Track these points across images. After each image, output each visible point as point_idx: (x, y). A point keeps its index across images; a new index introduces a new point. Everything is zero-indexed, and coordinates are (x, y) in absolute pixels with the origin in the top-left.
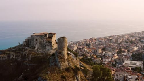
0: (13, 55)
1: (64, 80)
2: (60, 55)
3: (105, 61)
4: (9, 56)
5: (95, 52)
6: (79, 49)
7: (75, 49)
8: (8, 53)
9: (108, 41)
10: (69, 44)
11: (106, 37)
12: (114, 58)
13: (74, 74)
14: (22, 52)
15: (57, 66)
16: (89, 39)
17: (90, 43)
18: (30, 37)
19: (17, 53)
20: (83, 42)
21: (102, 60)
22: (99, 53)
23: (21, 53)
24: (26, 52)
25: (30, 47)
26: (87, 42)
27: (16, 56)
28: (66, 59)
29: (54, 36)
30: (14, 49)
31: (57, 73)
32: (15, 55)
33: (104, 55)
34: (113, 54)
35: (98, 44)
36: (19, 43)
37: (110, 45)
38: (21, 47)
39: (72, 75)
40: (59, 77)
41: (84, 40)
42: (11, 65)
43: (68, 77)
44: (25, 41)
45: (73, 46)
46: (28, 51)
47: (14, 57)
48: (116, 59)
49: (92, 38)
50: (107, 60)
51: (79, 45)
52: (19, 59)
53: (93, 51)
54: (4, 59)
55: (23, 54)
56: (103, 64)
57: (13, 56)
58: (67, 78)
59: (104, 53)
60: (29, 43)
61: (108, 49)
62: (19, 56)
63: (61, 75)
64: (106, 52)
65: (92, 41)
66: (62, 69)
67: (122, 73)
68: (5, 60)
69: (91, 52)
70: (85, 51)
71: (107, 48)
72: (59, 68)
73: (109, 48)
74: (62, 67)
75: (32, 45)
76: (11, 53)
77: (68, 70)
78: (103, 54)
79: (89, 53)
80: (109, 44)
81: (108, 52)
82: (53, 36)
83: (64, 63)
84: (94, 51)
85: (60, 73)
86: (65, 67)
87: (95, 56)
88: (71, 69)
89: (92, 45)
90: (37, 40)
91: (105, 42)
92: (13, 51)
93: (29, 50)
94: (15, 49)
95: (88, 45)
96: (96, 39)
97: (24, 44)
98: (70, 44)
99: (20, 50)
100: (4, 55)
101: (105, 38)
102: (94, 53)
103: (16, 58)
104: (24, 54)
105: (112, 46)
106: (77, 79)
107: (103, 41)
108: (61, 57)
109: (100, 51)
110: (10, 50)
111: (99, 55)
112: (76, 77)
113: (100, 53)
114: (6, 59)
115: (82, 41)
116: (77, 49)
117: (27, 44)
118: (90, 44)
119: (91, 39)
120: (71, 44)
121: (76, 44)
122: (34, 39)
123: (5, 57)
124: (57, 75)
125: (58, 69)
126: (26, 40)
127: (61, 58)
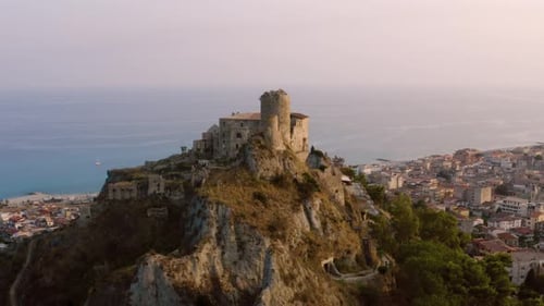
0: (157, 185)
1: (261, 204)
2: (261, 138)
3: (493, 229)
4: (144, 186)
5: (466, 198)
6: (407, 186)
7: (393, 184)
8: (141, 178)
9: (524, 164)
10: (376, 169)
11: (518, 148)
12: (532, 221)
13: (297, 197)
14: (186, 175)
15: (248, 169)
16: (451, 153)
17: (454, 168)
18: (218, 124)
19: (172, 176)
20: (428, 165)
21: (486, 224)
22: (482, 202)
23: (183, 178)
24: (200, 173)
25: (217, 160)
26: (445, 164)
27: (166, 188)
28: (278, 152)
29: (301, 125)
30: (161, 167)
31: (244, 185)
32: (163, 182)
33: (499, 210)
34: (534, 207)
35: (485, 171)
36: (183, 149)
37: (529, 176)
38: (186, 160)
39: (290, 197)
40: (246, 194)
41: (434, 156)
42: (149, 214)
43: (275, 200)
44: (201, 138)
45: (387, 174)
46: (207, 172)
47: (162, 191)
48: (540, 223)
49: (464, 151)
50: (506, 226)
51: (411, 175)
52: (177, 198)
53: (460, 195)
54: (127, 196)
55: (190, 181)
56: (483, 236)
57: (159, 185)
58: (271, 201)
59: (501, 202)
60: (215, 147)
61: (519, 190)
62: (177, 187)
63: (256, 190)
64: (508, 198)
65: (463, 163)
66: (262, 178)
67: (532, 255)
68: (131, 199)
69: (451, 199)
70: (431, 194)
71: (516, 186)
72: (252, 174)
73: (523, 187)
74: (261, 171)
75: (224, 153)
76: (152, 177)
77: (278, 181)
78: (497, 206)
79: (442, 203)
80: (527, 172)
81: (517, 200)
82: (297, 123)
83: (267, 162)
84: (465, 193)
85: (251, 185)
86: (271, 174)
87: (465, 213)
88: (291, 181)
89: (461, 174)
90: (239, 135)
91: (514, 165)
92: (159, 172)
93: (212, 170)
94: (165, 166)
95: (445, 176)
96: (478, 156)
97: (199, 150)
98: (379, 169)
99: (181, 167)
100: (127, 183)
101: (517, 152)
102: (465, 201)
103: (167, 195)
104: (193, 181)
105: (538, 179)
106: (305, 210)
107: (507, 164)
108: (262, 143)
109: (486, 195)
110: (150, 168)
111: (479, 211)
112: (305, 207)
113: (486, 204)
114: (134, 195)
115: (424, 160)
116: (400, 185)
117: (206, 150)
118: (453, 171)
119: (461, 155)
120: (384, 170)
121: (403, 169)
122: (229, 132)
123: (131, 191)
124: (241, 189)
125: (248, 176)
126: (204, 134)
127: (262, 147)
